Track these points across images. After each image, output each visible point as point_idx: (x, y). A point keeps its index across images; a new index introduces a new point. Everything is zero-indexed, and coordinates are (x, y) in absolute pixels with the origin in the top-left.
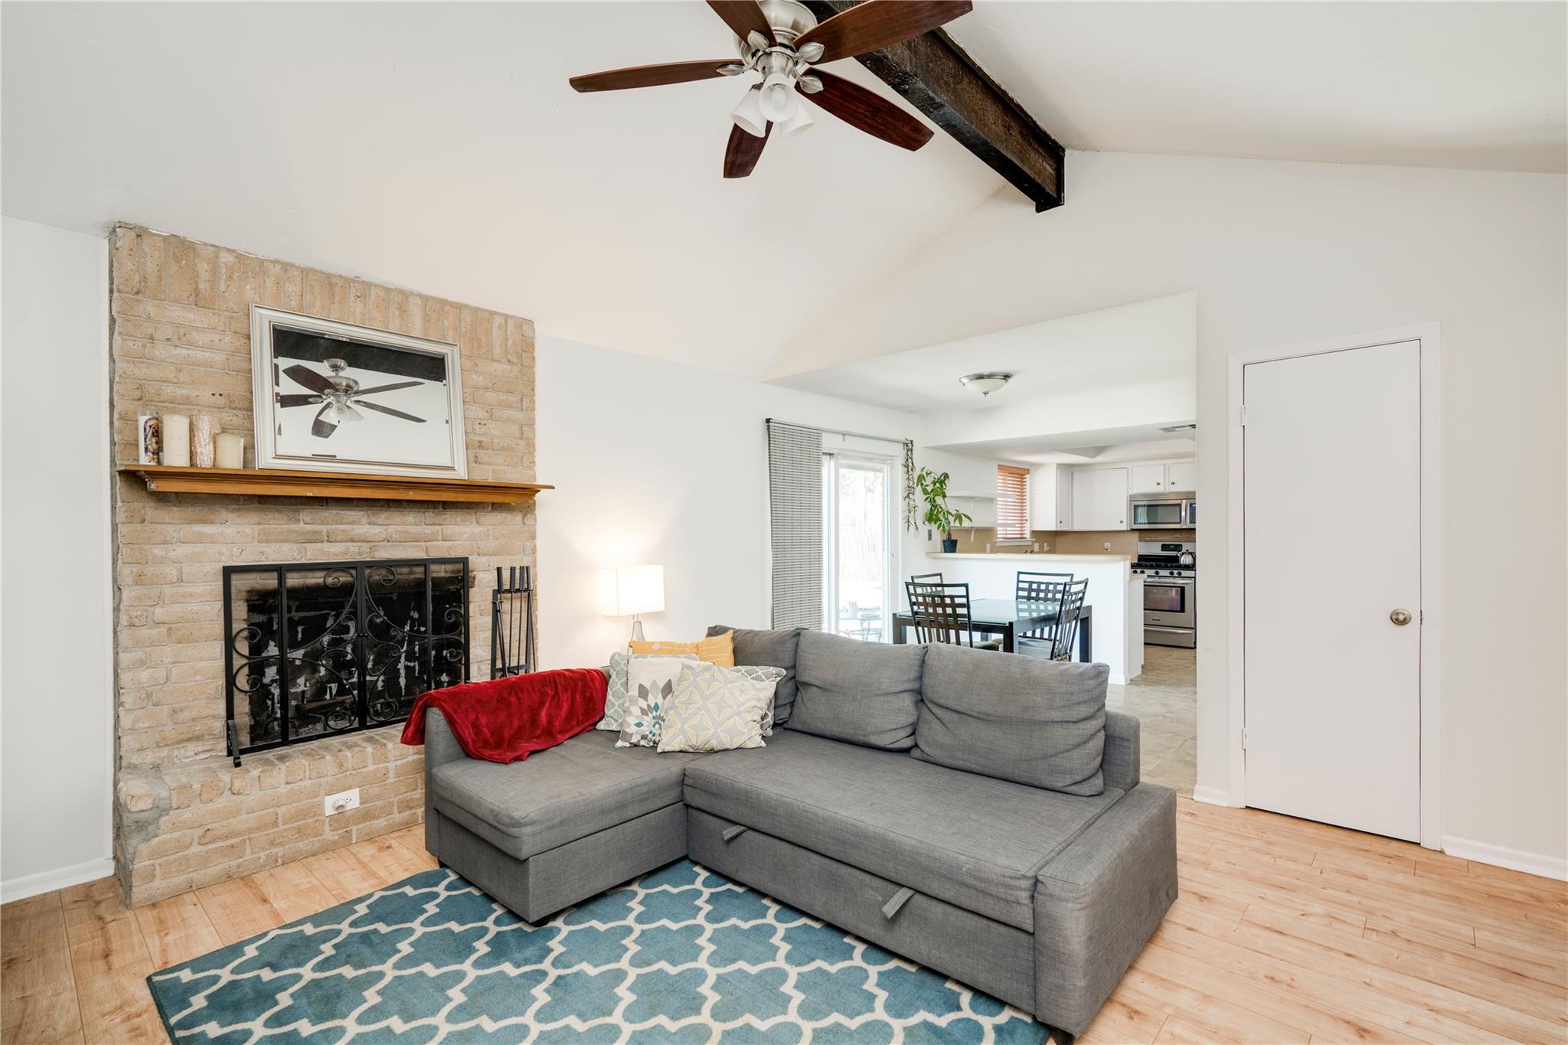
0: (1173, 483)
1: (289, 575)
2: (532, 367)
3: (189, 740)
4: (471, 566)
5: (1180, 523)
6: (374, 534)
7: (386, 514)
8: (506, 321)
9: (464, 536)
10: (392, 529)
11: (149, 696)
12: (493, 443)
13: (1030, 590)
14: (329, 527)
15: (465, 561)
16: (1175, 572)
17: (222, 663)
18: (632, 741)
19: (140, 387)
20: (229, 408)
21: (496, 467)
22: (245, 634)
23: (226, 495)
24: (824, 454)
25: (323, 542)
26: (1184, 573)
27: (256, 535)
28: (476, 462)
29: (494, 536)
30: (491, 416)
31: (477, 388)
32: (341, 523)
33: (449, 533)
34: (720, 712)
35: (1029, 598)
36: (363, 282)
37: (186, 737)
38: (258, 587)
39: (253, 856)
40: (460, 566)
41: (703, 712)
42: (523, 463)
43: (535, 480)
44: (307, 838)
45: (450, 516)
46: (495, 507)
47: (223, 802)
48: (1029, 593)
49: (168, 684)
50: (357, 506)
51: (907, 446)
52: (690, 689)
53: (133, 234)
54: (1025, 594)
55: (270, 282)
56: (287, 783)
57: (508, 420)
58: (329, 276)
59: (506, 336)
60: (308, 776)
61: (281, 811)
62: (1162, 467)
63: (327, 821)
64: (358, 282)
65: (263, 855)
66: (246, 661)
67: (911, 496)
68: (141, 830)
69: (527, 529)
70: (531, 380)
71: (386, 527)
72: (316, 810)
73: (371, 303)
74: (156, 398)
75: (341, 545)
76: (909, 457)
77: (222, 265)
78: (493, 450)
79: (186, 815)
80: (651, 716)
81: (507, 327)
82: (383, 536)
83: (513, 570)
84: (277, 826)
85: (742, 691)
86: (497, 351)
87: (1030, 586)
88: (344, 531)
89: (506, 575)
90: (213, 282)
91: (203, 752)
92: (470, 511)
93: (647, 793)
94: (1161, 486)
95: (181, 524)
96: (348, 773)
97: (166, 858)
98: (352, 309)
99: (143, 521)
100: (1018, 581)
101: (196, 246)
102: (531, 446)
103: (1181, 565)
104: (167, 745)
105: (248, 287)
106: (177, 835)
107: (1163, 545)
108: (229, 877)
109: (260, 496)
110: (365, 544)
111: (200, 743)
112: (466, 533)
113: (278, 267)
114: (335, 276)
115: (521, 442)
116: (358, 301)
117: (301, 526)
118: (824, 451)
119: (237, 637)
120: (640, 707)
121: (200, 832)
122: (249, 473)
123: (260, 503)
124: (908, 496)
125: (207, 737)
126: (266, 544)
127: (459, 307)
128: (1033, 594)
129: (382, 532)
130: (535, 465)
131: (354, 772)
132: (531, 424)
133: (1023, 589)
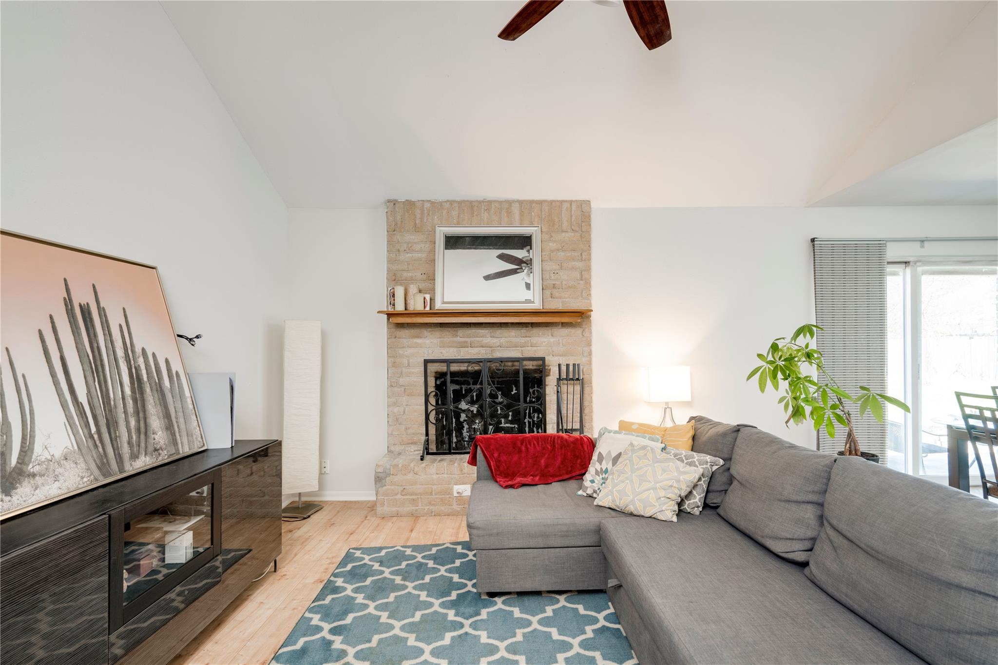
1: (451, 364)
2: (589, 232)
3: (412, 443)
4: (547, 363)
6: (493, 343)
7: (500, 331)
8: (571, 205)
9: (544, 344)
10: (503, 340)
11: (397, 420)
12: (562, 284)
14: (471, 339)
15: (543, 359)
17: (424, 407)
18: (587, 492)
19: (395, 275)
20: (428, 280)
21: (564, 299)
22: (434, 393)
23: (427, 324)
24: (889, 263)
25: (468, 347)
27: (439, 344)
28: (552, 297)
29: (563, 344)
30: (561, 267)
31: (553, 251)
32: (477, 337)
33: (535, 342)
34: (640, 484)
36: (489, 201)
37: (410, 441)
38: (439, 370)
39: (422, 507)
40: (540, 362)
41: (628, 481)
42: (582, 296)
43: (591, 307)
44: (445, 505)
45: (536, 331)
46: (564, 325)
47: (410, 476)
49: (404, 415)
50: (485, 327)
52: (625, 462)
53: (392, 204)
55: (445, 212)
56: (437, 474)
57: (573, 268)
58: (471, 202)
59: (571, 214)
60: (446, 472)
61: (434, 487)
63: (455, 499)
64: (485, 202)
65: (426, 508)
66: (434, 408)
68: (380, 481)
69: (585, 339)
70: (587, 240)
71: (500, 339)
72: (449, 492)
73: (492, 212)
74: (400, 279)
75: (477, 349)
77: (425, 209)
78: (562, 289)
79: (396, 479)
80: (601, 477)
81: (571, 208)
82: (498, 344)
83: (568, 366)
84: (432, 495)
85: (664, 471)
86: (565, 225)
88: (478, 341)
89: (564, 368)
90: (422, 219)
91: (417, 450)
92: (548, 328)
93: (567, 531)
95: (409, 338)
96: (465, 475)
97: (388, 497)
98: (482, 218)
99: (395, 337)
101: (415, 203)
102: (588, 283)
104: (404, 444)
105: (436, 217)
106: (393, 487)
108: (412, 514)
109: (441, 324)
110: (488, 348)
111: (416, 446)
112: (545, 342)
113: (448, 203)
114: (474, 201)
115: (581, 282)
116: (486, 213)
117: (458, 339)
118: (889, 260)
119: (430, 395)
120: (596, 469)
121: (402, 488)
122: (432, 312)
123: (441, 327)
125: (418, 443)
126: (443, 348)
127: (541, 202)
129: (497, 342)
130: (590, 296)
131: (468, 475)
132: (588, 269)
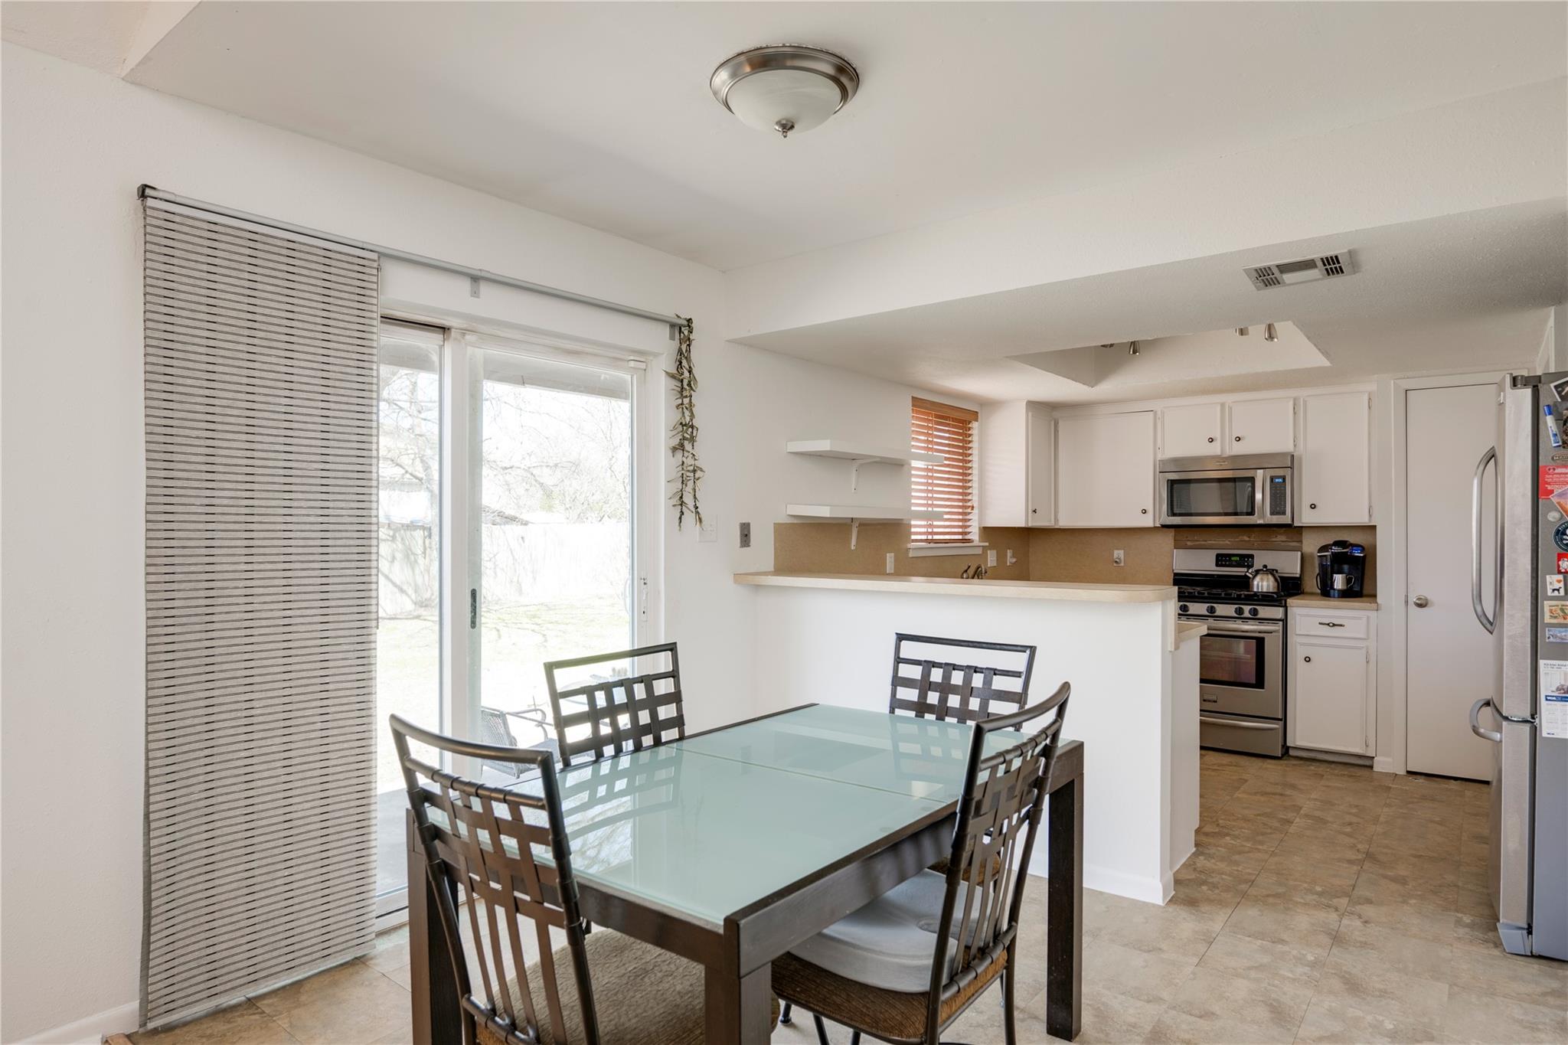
0: (1238, 439)
5: (1252, 513)
13: (925, 685)
16: (1247, 609)
26: (1264, 612)
35: (921, 708)
48: (923, 695)
51: (680, 332)
54: (911, 694)
62: (1219, 408)
67: (688, 446)
76: (683, 357)
87: (926, 674)
94: (1217, 445)
100: (898, 660)
103: (1255, 594)
107: (1218, 556)
124: (681, 446)
128: (933, 698)
133: (908, 683)
